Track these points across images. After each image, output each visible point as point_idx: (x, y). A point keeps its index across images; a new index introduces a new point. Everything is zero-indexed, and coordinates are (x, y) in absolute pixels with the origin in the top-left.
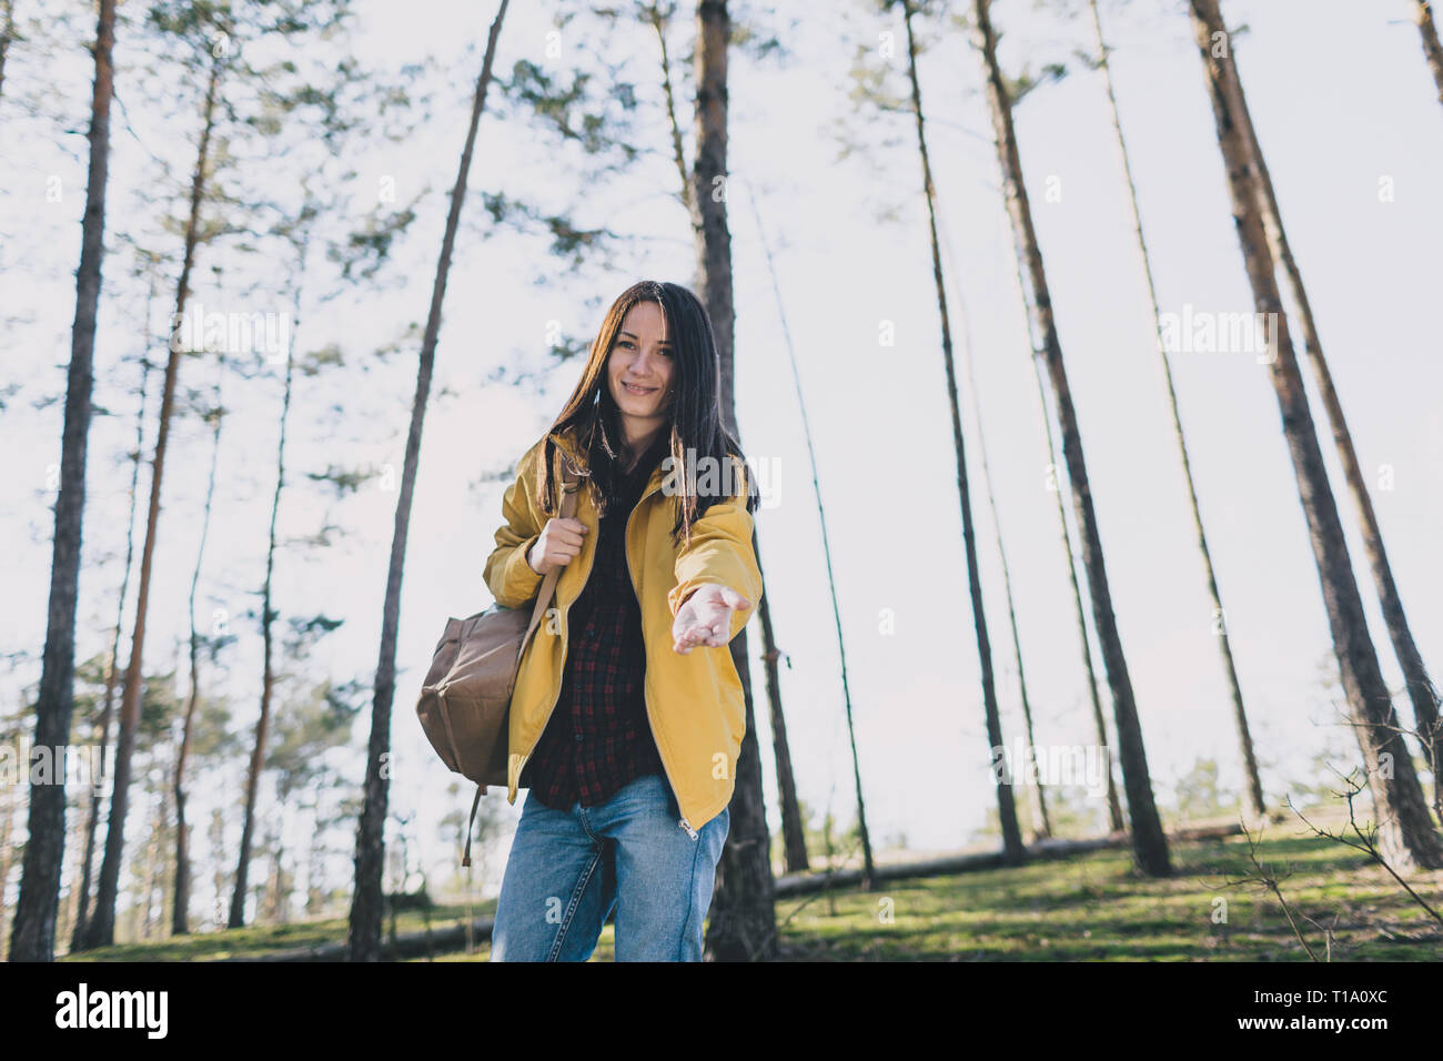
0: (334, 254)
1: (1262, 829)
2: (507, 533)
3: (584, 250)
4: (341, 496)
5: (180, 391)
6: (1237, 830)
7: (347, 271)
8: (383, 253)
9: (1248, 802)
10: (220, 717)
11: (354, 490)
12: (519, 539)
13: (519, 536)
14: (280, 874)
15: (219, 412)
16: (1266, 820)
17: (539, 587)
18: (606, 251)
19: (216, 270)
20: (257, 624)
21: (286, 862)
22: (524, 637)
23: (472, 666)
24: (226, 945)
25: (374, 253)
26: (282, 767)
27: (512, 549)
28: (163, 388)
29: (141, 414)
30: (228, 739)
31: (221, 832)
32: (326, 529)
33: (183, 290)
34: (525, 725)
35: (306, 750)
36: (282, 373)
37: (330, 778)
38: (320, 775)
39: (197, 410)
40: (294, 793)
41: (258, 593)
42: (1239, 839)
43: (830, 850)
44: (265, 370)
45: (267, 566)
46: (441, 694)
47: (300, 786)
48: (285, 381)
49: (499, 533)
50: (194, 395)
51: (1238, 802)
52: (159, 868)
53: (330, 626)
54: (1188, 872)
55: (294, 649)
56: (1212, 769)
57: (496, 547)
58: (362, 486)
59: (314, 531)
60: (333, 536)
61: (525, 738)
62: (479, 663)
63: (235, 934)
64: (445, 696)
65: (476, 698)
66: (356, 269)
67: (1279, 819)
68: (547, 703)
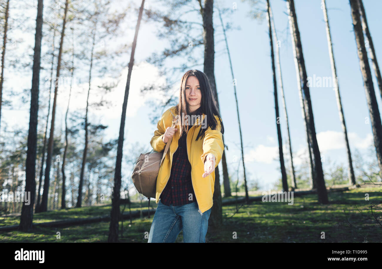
0: (104, 25)
1: (354, 189)
2: (157, 132)
3: (173, 26)
4: (106, 93)
5: (62, 62)
6: (347, 189)
7: (107, 30)
8: (117, 25)
9: (350, 181)
10: (73, 149)
11: (110, 91)
12: (161, 134)
13: (161, 133)
14: (89, 190)
15: (73, 68)
16: (355, 186)
17: (165, 147)
18: (179, 26)
19: (71, 29)
20: (83, 127)
21: (91, 187)
22: (161, 161)
23: (148, 167)
24: (76, 213)
25: (115, 25)
26: (89, 162)
27: (158, 136)
28: (57, 62)
29: (52, 69)
30: (75, 155)
31: (73, 179)
32: (102, 102)
33: (63, 34)
34: (161, 184)
35: (95, 158)
36: (90, 58)
37: (102, 165)
38: (100, 165)
39: (67, 68)
40: (93, 169)
41: (83, 118)
42: (347, 192)
43: (237, 190)
44: (85, 57)
45: (86, 111)
46: (139, 174)
47: (94, 167)
48: (91, 60)
49: (155, 132)
50: (66, 64)
51: (348, 180)
52: (57, 187)
53: (103, 127)
54: (333, 203)
55: (93, 133)
56: (342, 171)
57: (154, 135)
58: (112, 89)
59: (98, 101)
60: (104, 103)
61: (161, 187)
62: (150, 167)
63: (79, 210)
64: (140, 175)
65: (148, 176)
66: (110, 29)
67: (359, 186)
68: (167, 178)
